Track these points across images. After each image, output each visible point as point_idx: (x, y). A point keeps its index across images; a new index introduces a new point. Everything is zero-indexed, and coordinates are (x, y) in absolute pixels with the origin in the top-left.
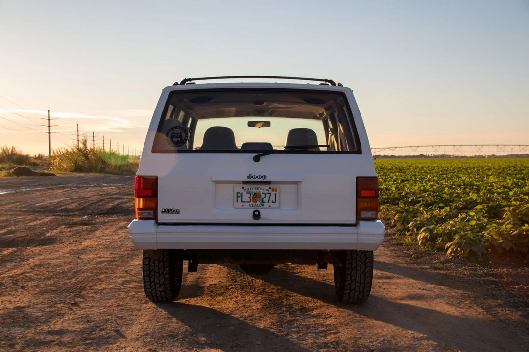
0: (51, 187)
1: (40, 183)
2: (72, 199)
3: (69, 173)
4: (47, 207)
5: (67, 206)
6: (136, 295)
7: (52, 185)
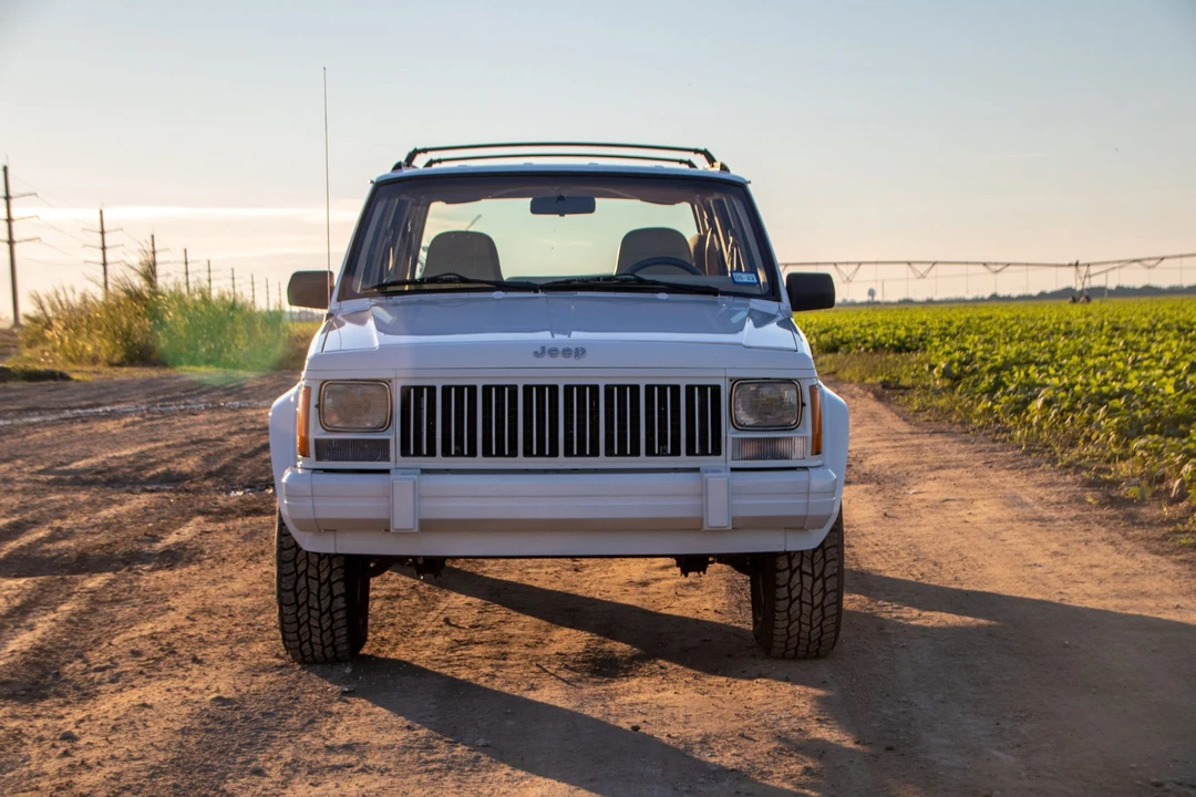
0: (68, 413)
1: (30, 402)
2: (174, 446)
3: (109, 370)
4: (110, 470)
5: (171, 466)
6: (498, 674)
7: (71, 409)
